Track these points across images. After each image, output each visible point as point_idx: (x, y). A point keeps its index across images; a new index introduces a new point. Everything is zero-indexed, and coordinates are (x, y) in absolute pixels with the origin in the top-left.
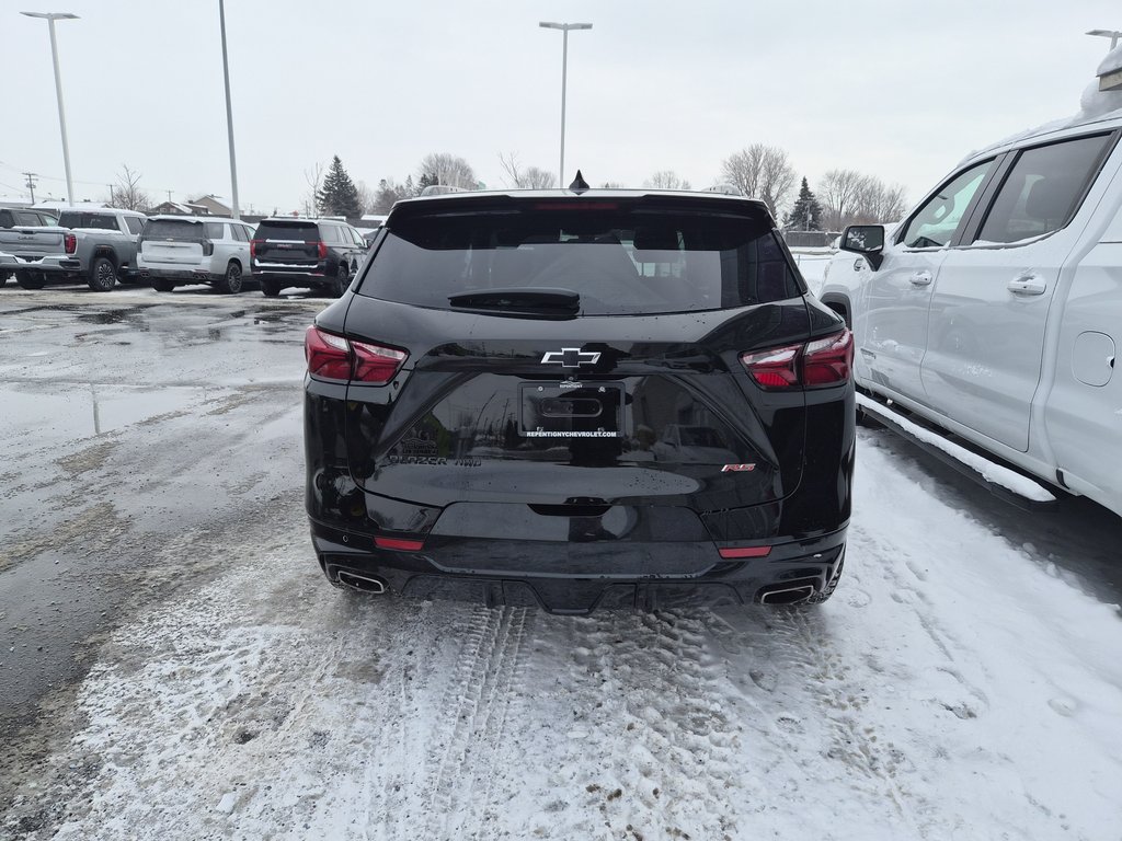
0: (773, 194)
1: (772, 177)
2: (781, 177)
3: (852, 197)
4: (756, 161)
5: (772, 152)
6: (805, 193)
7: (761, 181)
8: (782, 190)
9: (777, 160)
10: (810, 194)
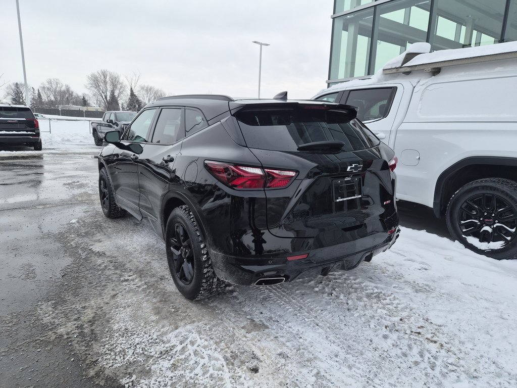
0: (116, 94)
1: (114, 86)
2: (119, 86)
3: (153, 98)
4: (105, 77)
5: (113, 74)
6: (132, 94)
7: (109, 88)
8: (120, 93)
9: (116, 78)
10: (135, 95)
